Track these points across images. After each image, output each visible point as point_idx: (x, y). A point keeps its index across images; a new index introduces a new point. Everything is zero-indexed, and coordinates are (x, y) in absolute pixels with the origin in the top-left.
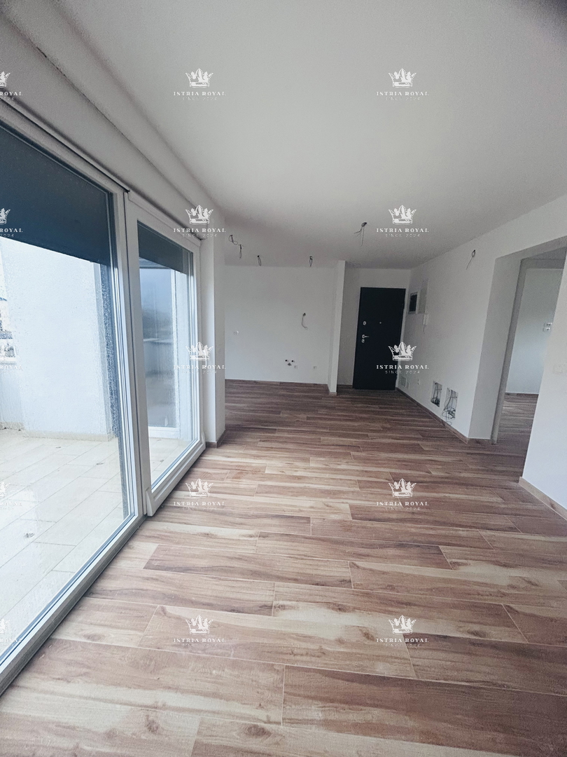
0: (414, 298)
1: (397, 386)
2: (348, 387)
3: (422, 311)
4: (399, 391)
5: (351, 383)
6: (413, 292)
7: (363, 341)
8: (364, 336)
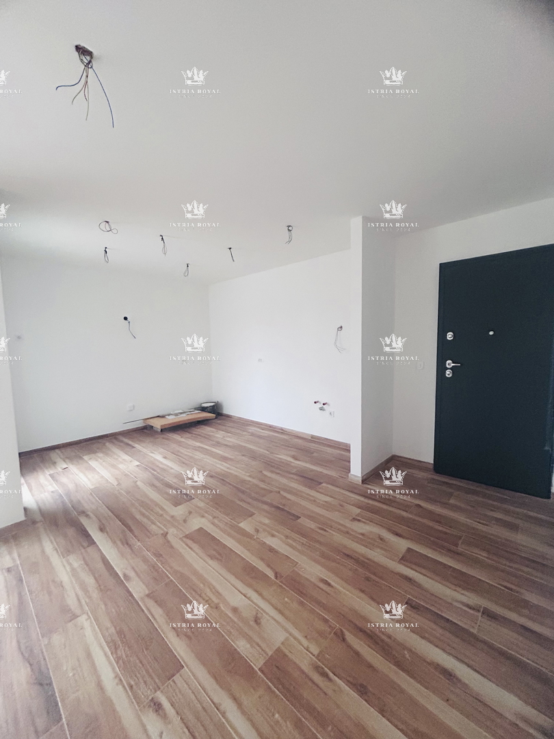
5: (429, 456)
7: (448, 373)
8: (449, 364)
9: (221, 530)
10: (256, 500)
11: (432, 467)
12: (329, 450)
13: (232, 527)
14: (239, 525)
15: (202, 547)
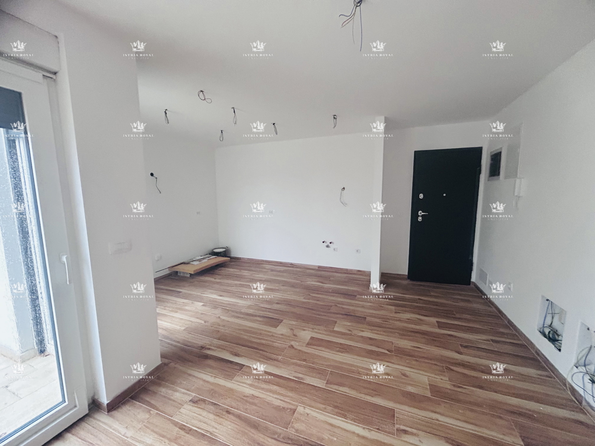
0: (496, 159)
1: (473, 279)
2: (399, 277)
3: (513, 174)
4: (478, 289)
5: (404, 270)
6: (495, 149)
7: (420, 219)
8: (420, 213)
9: (325, 335)
10: (328, 313)
11: (407, 277)
12: (339, 275)
13: (331, 331)
14: (334, 329)
15: (327, 348)
